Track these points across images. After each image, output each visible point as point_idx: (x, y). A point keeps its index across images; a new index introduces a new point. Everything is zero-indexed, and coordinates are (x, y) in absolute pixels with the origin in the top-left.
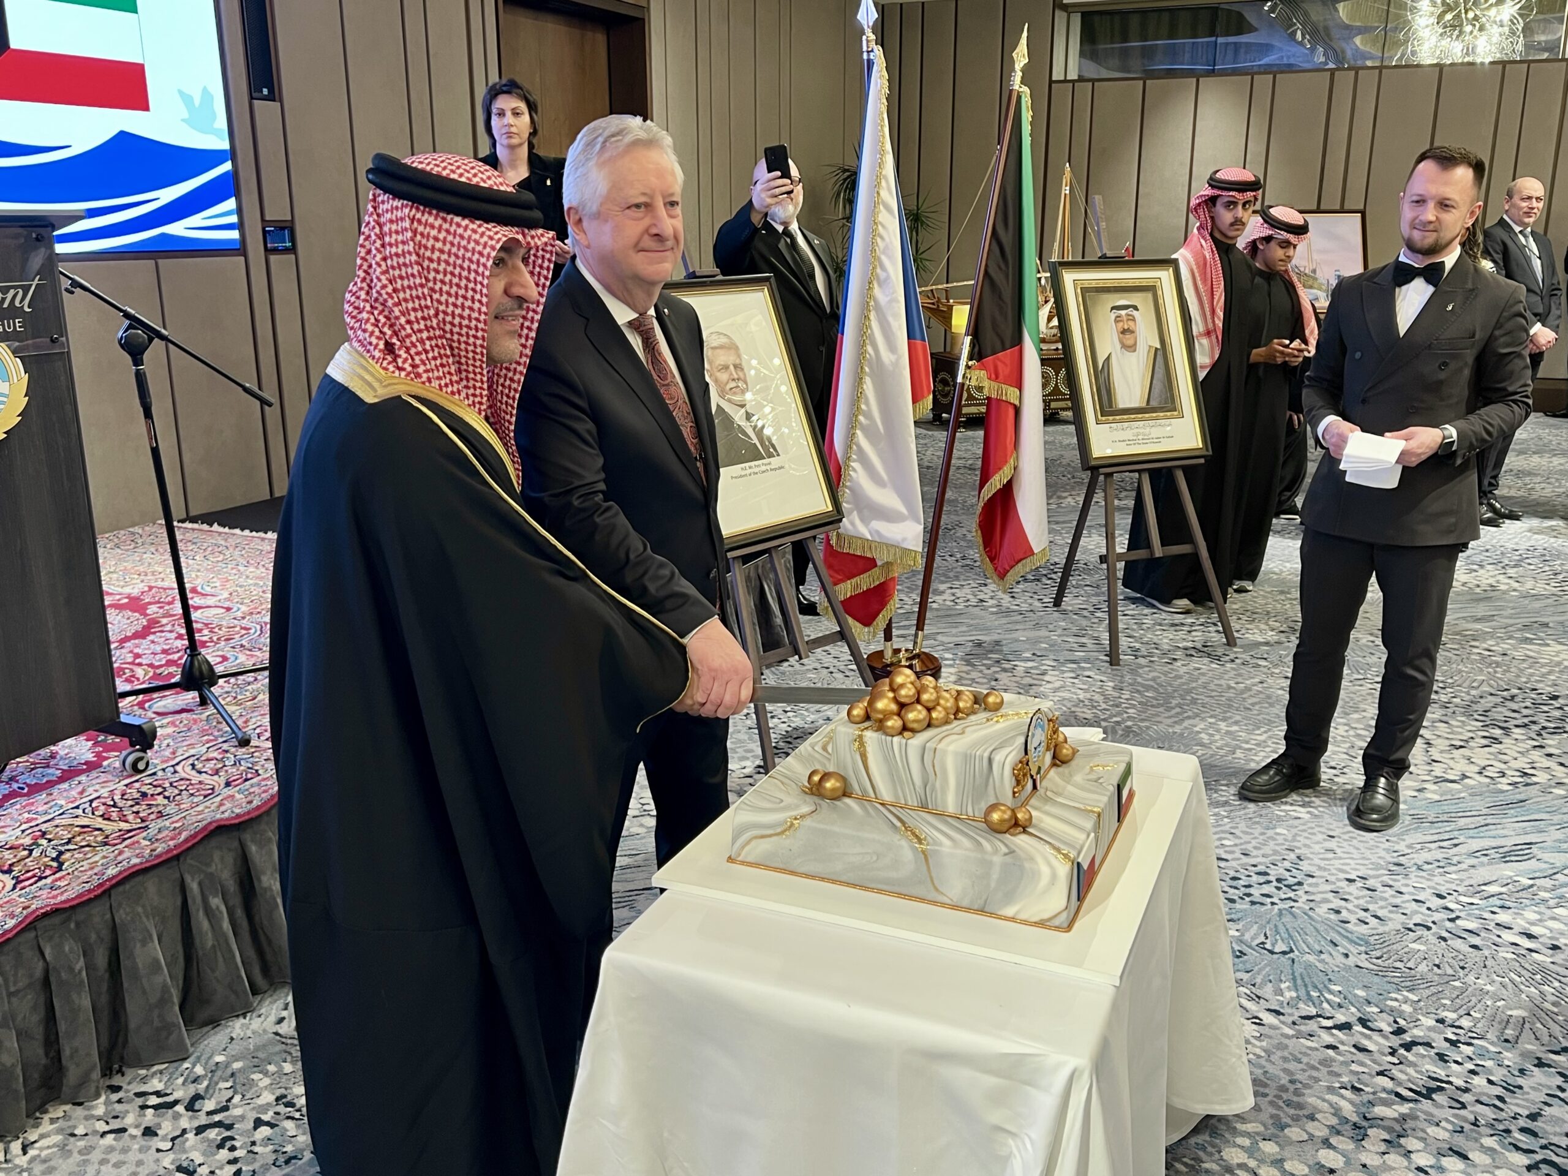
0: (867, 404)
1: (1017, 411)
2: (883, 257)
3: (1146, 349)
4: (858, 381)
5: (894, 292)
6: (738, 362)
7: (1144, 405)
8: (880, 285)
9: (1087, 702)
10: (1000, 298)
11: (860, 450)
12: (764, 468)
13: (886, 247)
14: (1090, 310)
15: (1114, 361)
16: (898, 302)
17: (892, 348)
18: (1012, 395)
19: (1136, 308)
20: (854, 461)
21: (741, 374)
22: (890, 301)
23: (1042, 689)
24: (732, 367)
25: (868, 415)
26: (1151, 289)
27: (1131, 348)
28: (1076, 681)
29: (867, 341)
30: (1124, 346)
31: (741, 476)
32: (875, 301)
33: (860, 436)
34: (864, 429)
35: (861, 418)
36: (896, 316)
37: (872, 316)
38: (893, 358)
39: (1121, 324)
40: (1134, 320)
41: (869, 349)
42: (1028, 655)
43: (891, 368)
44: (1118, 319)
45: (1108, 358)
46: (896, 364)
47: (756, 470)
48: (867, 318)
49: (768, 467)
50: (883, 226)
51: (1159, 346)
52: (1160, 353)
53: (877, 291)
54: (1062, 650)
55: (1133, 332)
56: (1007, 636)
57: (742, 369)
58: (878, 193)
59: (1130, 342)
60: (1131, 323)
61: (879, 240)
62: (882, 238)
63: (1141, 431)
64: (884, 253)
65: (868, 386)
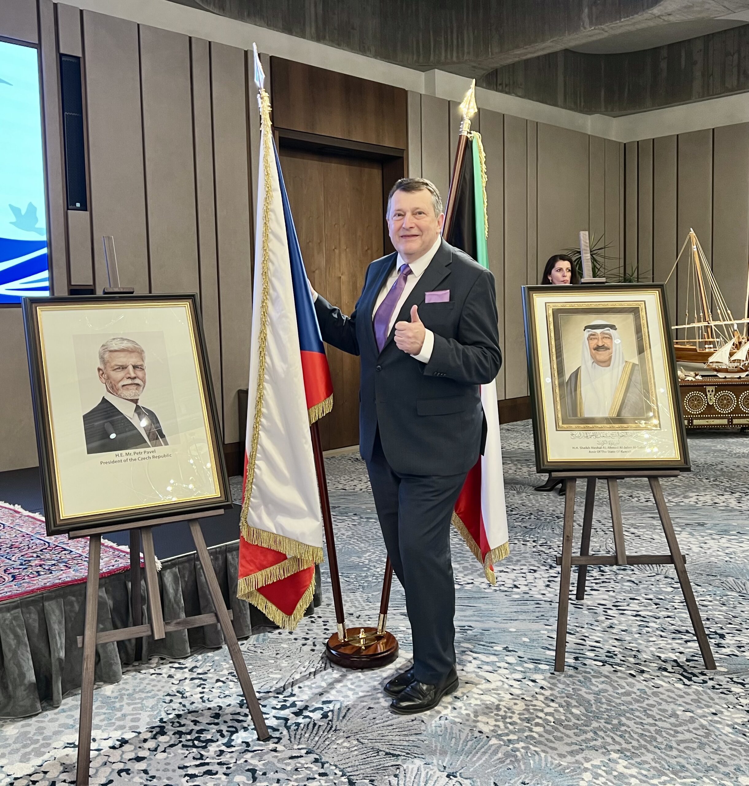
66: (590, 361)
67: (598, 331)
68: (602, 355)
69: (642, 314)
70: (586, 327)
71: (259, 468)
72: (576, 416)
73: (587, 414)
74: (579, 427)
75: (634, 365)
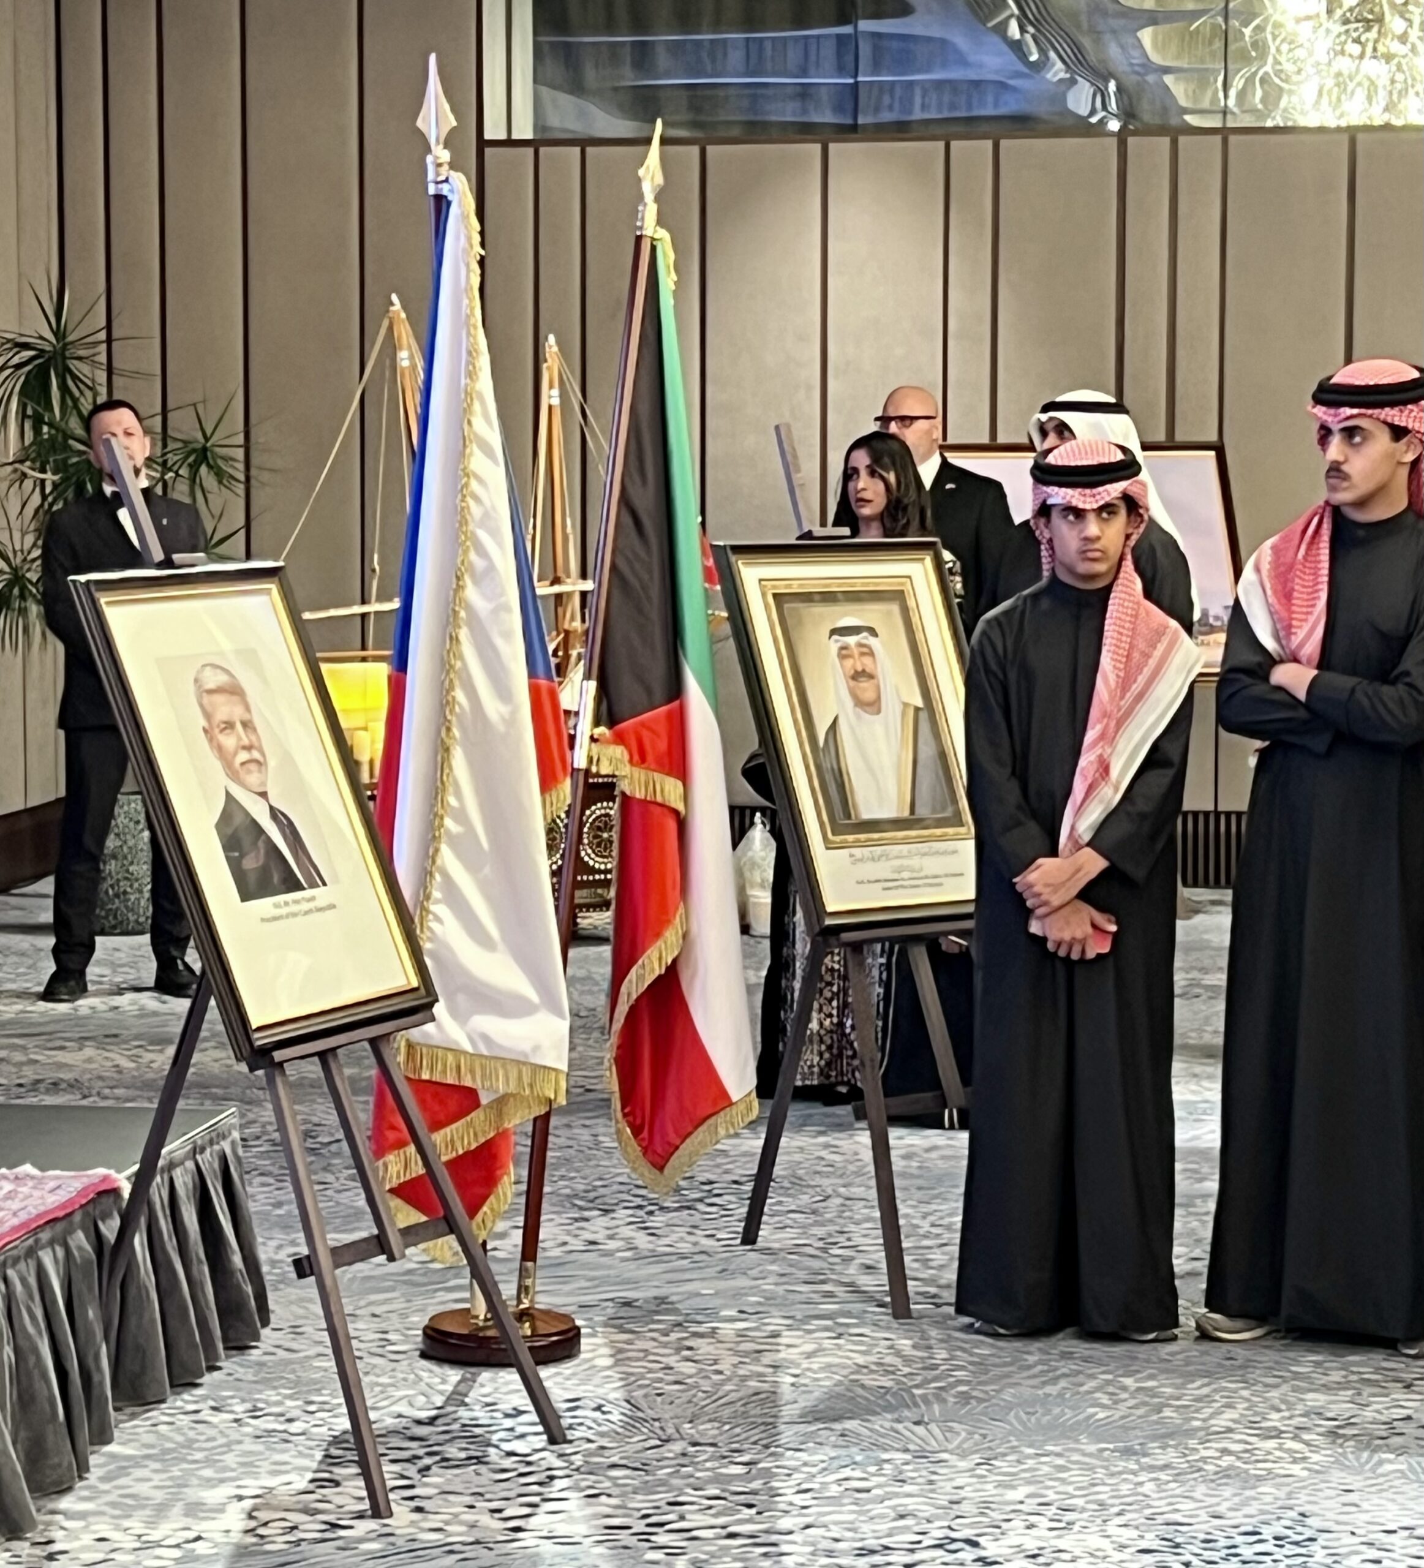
0: (458, 795)
1: (682, 824)
2: (483, 535)
3: (898, 709)
4: (441, 751)
5: (502, 594)
6: (246, 717)
7: (906, 813)
8: (476, 582)
9: (874, 1367)
10: (640, 611)
11: (449, 883)
12: (306, 906)
13: (486, 515)
14: (794, 635)
15: (843, 728)
16: (508, 609)
17: (504, 693)
18: (670, 790)
19: (872, 632)
20: (437, 902)
21: (253, 738)
22: (495, 611)
23: (782, 1355)
24: (239, 727)
25: (461, 817)
26: (898, 596)
27: (873, 706)
28: (841, 1341)
29: (457, 683)
30: (860, 703)
31: (275, 919)
32: (469, 608)
33: (447, 856)
34: (455, 842)
35: (448, 822)
36: (507, 635)
37: (464, 634)
38: (504, 710)
39: (849, 663)
40: (871, 654)
41: (459, 695)
42: (732, 1313)
43: (501, 728)
44: (844, 653)
45: (834, 726)
46: (511, 721)
47: (294, 908)
48: (455, 640)
49: (311, 905)
50: (480, 480)
51: (920, 703)
52: (924, 716)
53: (471, 593)
54: (793, 1304)
55: (871, 677)
56: (675, 1290)
57: (255, 730)
58: (469, 422)
59: (869, 695)
60: (867, 660)
61: (471, 503)
62: (477, 499)
63: (905, 862)
64: (482, 524)
65: (459, 761)
66: (849, 702)
67: (852, 640)
68: (866, 690)
69: (911, 603)
70: (834, 632)
71: (438, 919)
72: (849, 817)
73: (866, 815)
74: (858, 841)
75: (917, 710)
